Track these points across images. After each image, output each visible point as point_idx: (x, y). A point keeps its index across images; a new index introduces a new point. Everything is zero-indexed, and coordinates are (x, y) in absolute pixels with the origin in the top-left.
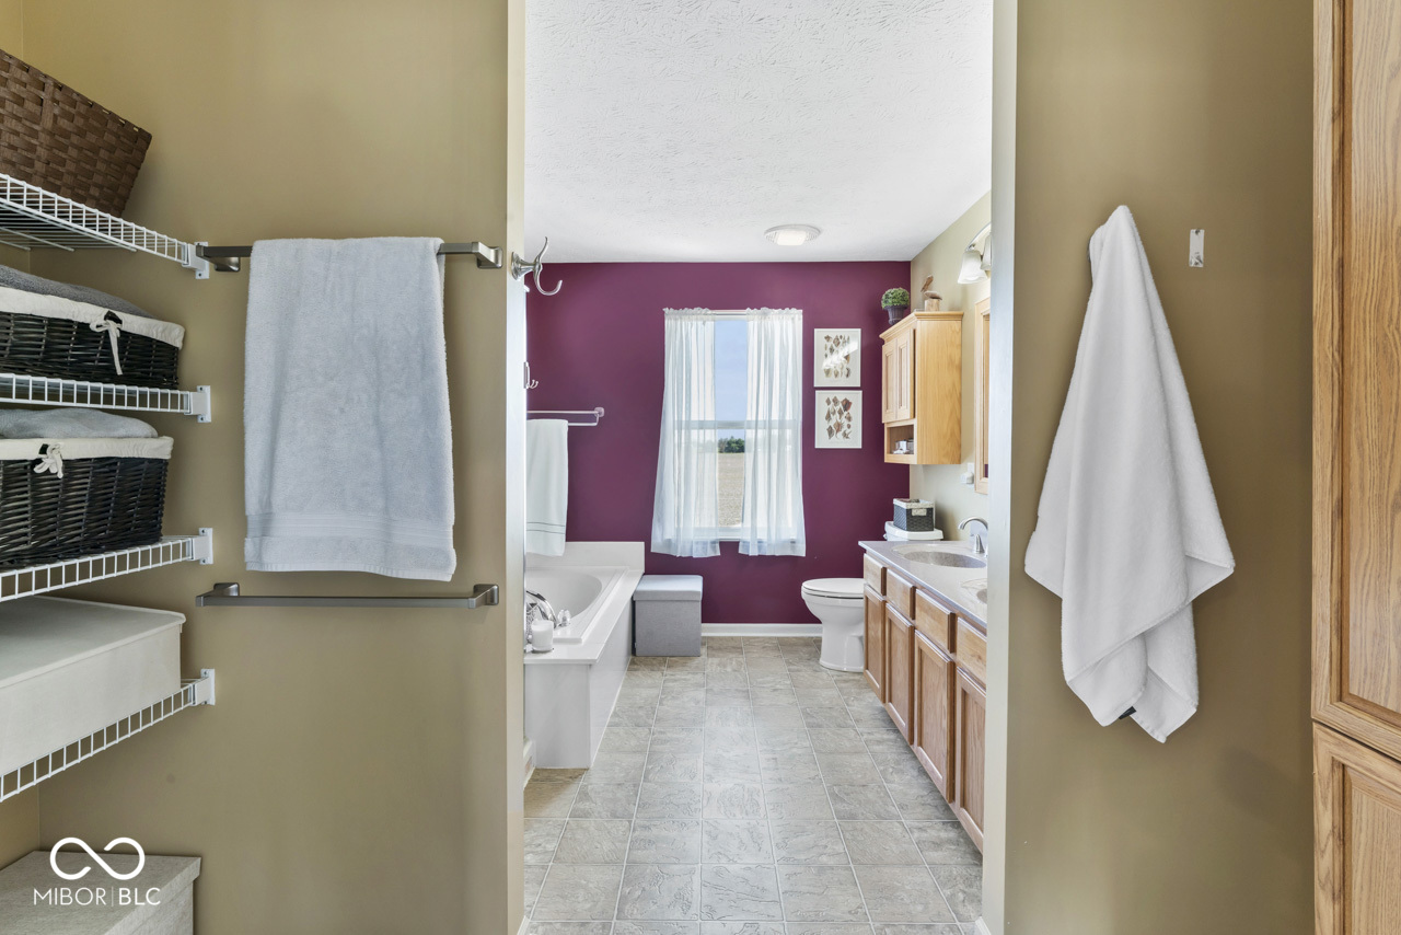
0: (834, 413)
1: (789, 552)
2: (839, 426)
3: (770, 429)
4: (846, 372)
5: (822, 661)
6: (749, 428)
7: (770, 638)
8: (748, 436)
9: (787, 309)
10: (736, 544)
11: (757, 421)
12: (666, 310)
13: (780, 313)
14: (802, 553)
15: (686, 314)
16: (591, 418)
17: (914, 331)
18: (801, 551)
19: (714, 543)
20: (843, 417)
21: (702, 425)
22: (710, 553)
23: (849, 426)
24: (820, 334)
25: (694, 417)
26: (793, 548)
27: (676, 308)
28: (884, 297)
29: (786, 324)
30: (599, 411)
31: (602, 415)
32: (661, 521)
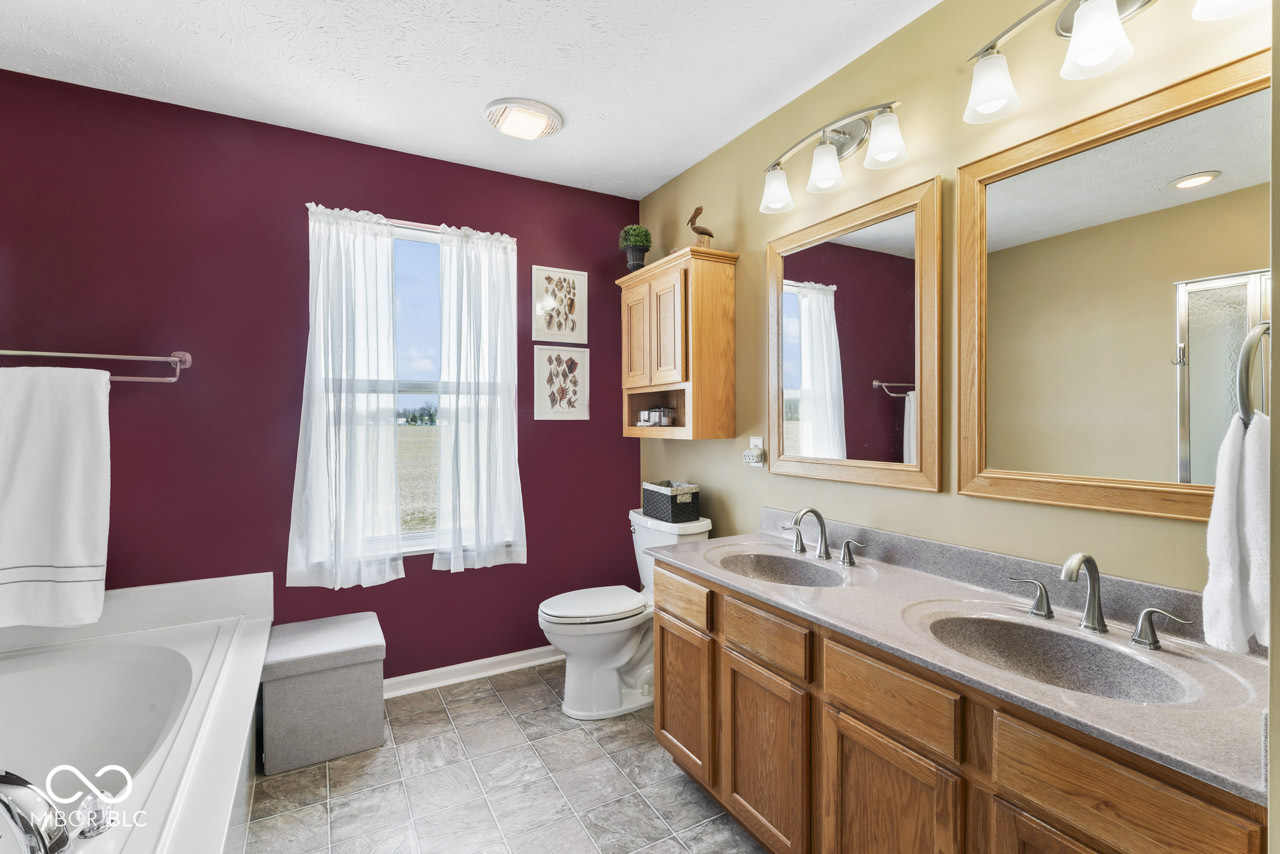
0: (557, 376)
1: (503, 560)
2: (563, 392)
3: (477, 393)
4: (571, 324)
5: (566, 708)
6: (446, 392)
7: (479, 681)
8: (446, 402)
9: (497, 234)
10: (428, 558)
11: (458, 383)
12: (311, 206)
13: (487, 238)
14: (523, 560)
15: (345, 217)
16: (167, 369)
17: (686, 272)
18: (521, 556)
19: (394, 559)
20: (568, 381)
21: (374, 387)
22: (389, 576)
23: (575, 393)
24: (539, 273)
25: (361, 374)
26: (509, 554)
27: (330, 205)
28: (622, 233)
29: (496, 253)
30: (181, 359)
31: (188, 365)
32: (305, 535)
